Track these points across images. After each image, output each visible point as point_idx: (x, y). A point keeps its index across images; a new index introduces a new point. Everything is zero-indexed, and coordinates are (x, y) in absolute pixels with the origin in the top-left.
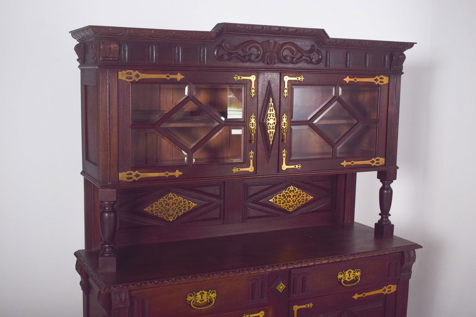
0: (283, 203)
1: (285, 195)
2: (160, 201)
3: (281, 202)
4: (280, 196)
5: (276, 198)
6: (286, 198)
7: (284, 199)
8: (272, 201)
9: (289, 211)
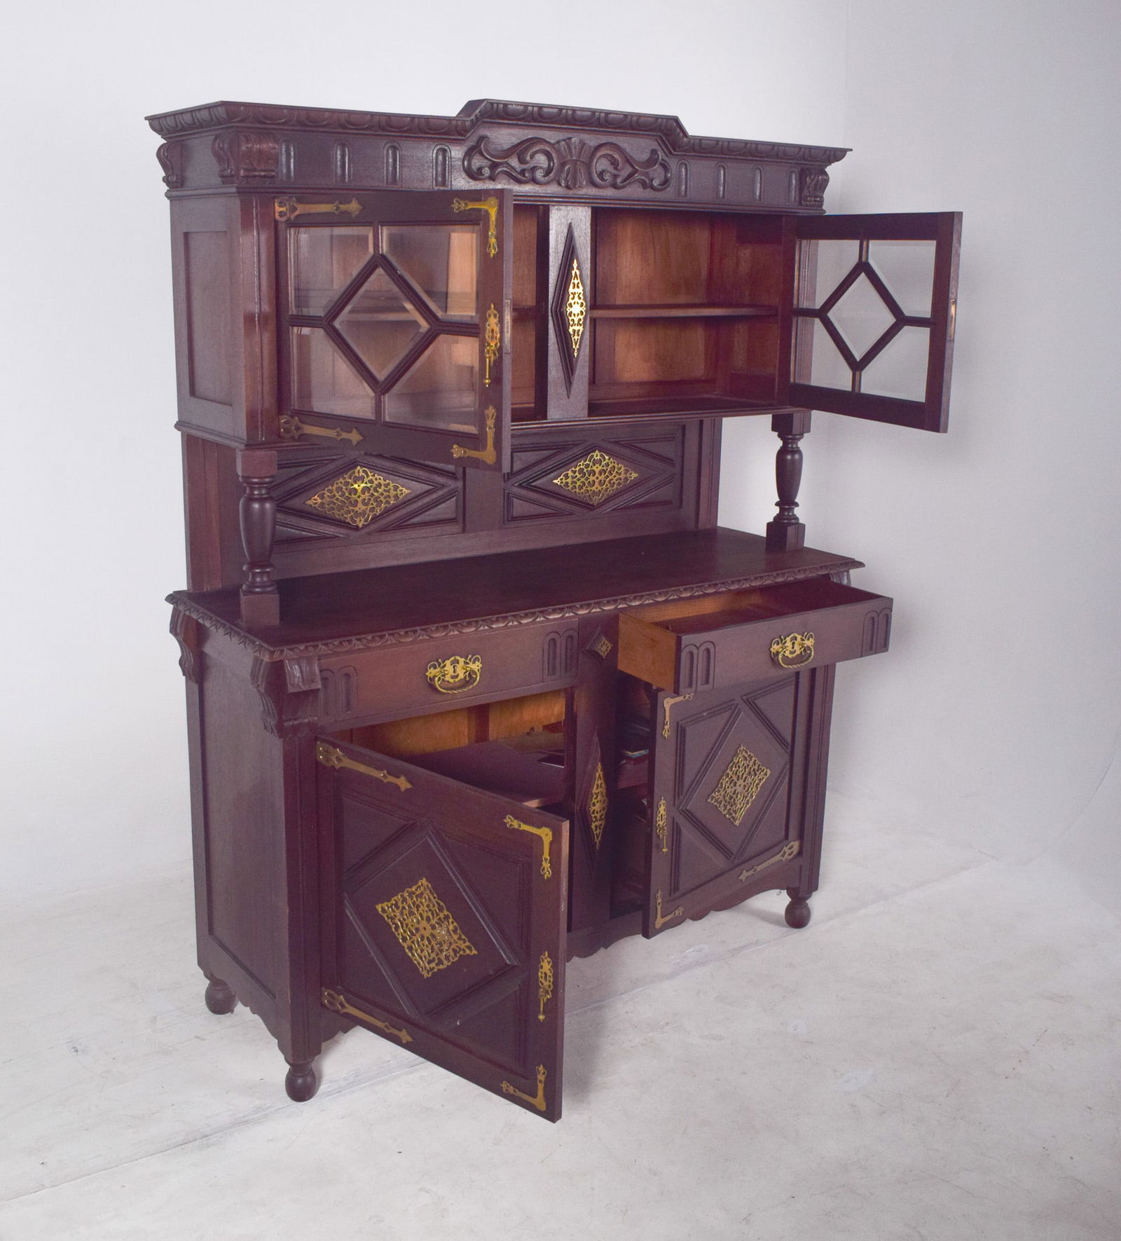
0: (581, 488)
1: (585, 471)
3: (577, 485)
4: (575, 472)
5: (567, 476)
6: (587, 475)
7: (583, 480)
8: (559, 484)
9: (591, 503)
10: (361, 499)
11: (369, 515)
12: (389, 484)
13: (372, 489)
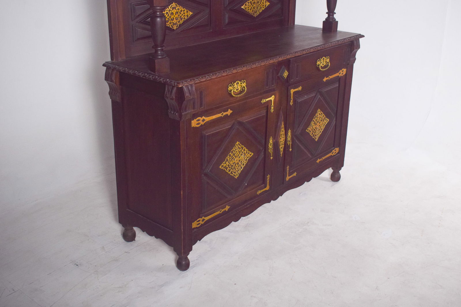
0: (251, 9)
1: (252, 2)
2: (166, 10)
3: (249, 9)
4: (248, 3)
5: (246, 5)
6: (253, 4)
7: (251, 6)
8: (243, 8)
9: (254, 16)
10: (175, 17)
11: (178, 24)
12: (185, 10)
13: (179, 12)
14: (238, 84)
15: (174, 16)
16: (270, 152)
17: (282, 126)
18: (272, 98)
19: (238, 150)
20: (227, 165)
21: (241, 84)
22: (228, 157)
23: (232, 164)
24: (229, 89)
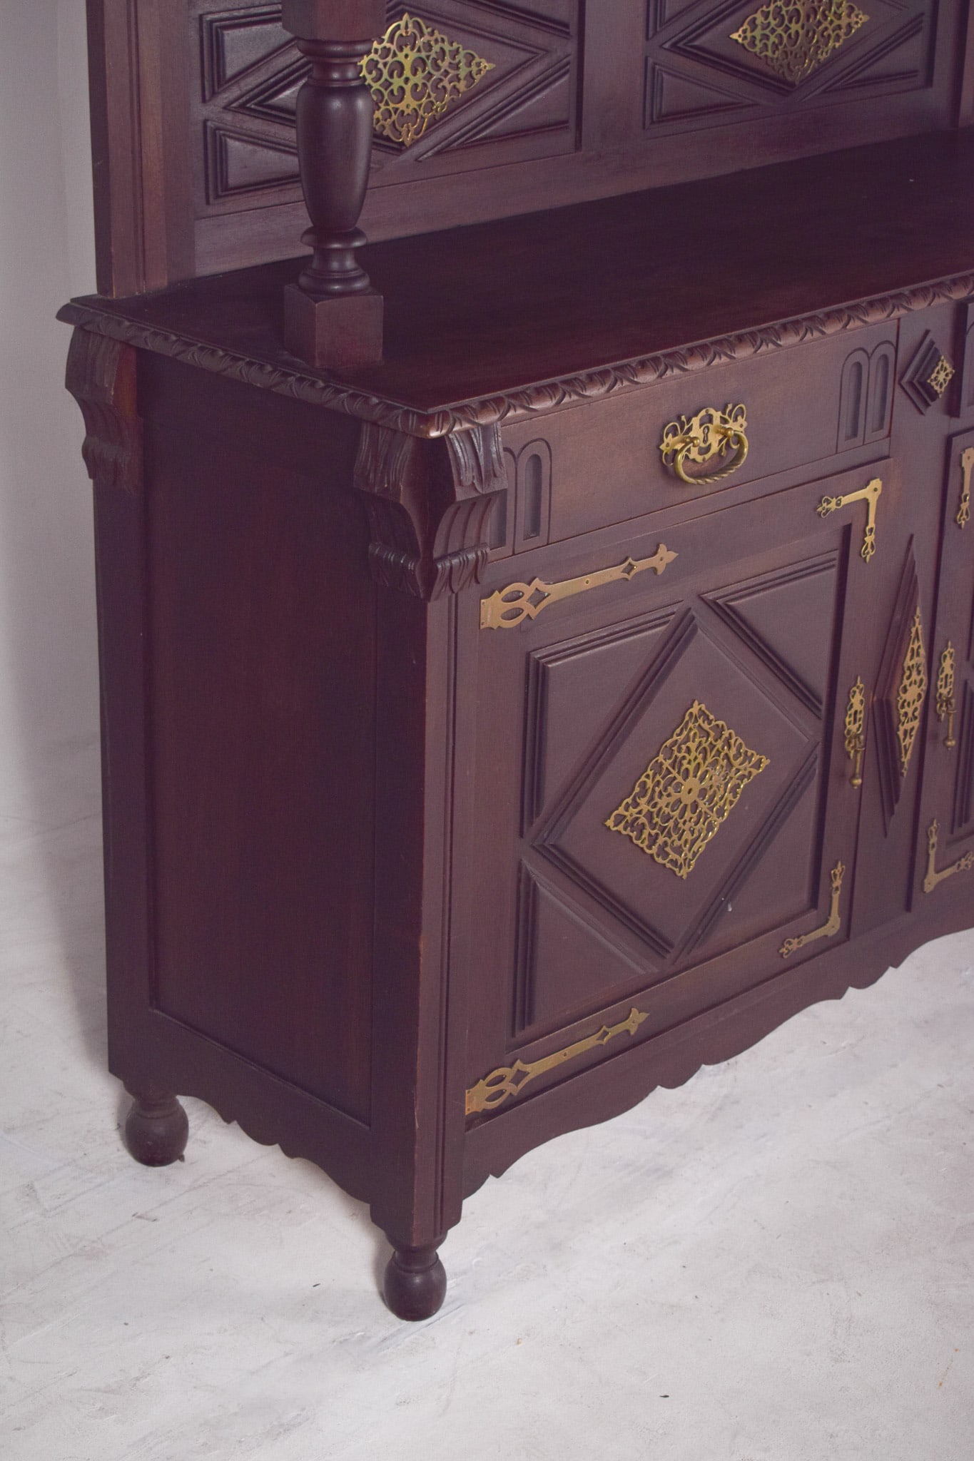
0: (775, 47)
1: (784, 12)
2: (369, 52)
3: (770, 43)
4: (766, 15)
6: (786, 22)
7: (779, 31)
8: (740, 40)
9: (789, 79)
10: (410, 84)
11: (423, 118)
12: (457, 51)
13: (429, 62)
14: (711, 421)
15: (407, 80)
16: (852, 755)
17: (913, 630)
18: (871, 493)
19: (697, 740)
20: (640, 812)
21: (724, 421)
22: (648, 776)
23: (664, 809)
24: (663, 447)
